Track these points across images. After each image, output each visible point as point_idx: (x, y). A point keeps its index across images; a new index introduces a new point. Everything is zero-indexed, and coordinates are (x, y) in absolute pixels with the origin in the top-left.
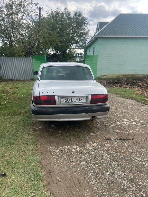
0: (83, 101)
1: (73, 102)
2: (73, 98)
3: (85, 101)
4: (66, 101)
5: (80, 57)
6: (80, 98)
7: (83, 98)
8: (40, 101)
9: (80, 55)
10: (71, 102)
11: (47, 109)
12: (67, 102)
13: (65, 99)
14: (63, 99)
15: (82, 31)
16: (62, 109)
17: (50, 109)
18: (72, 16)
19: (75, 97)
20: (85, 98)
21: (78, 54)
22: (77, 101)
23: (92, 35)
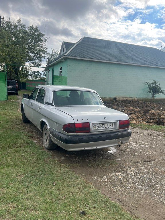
0: (112, 127)
1: (104, 128)
2: (104, 124)
3: (113, 127)
4: (98, 127)
5: (36, 75)
6: (109, 124)
7: (111, 124)
8: (75, 129)
9: (36, 74)
10: (102, 129)
11: (82, 137)
12: (99, 129)
13: (98, 126)
14: (95, 125)
15: (39, 48)
16: (96, 136)
17: (85, 137)
18: (27, 30)
19: (105, 123)
20: (113, 124)
21: (34, 72)
22: (107, 128)
23: (50, 53)
